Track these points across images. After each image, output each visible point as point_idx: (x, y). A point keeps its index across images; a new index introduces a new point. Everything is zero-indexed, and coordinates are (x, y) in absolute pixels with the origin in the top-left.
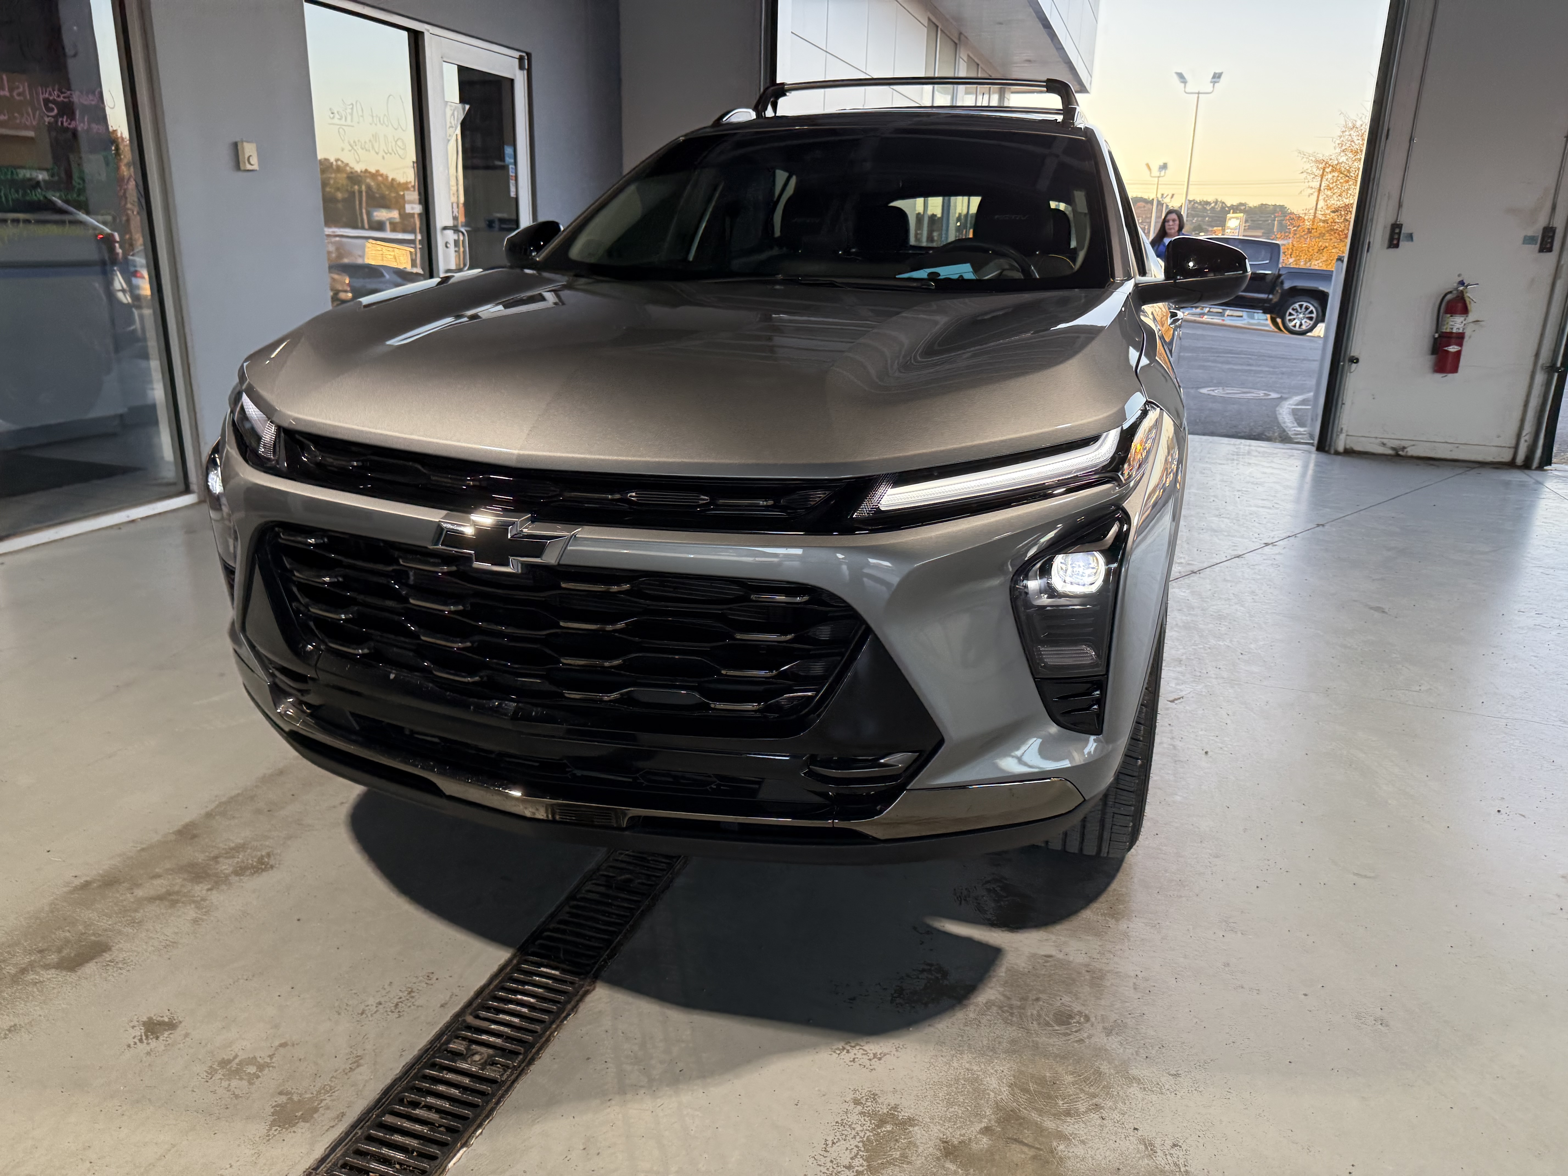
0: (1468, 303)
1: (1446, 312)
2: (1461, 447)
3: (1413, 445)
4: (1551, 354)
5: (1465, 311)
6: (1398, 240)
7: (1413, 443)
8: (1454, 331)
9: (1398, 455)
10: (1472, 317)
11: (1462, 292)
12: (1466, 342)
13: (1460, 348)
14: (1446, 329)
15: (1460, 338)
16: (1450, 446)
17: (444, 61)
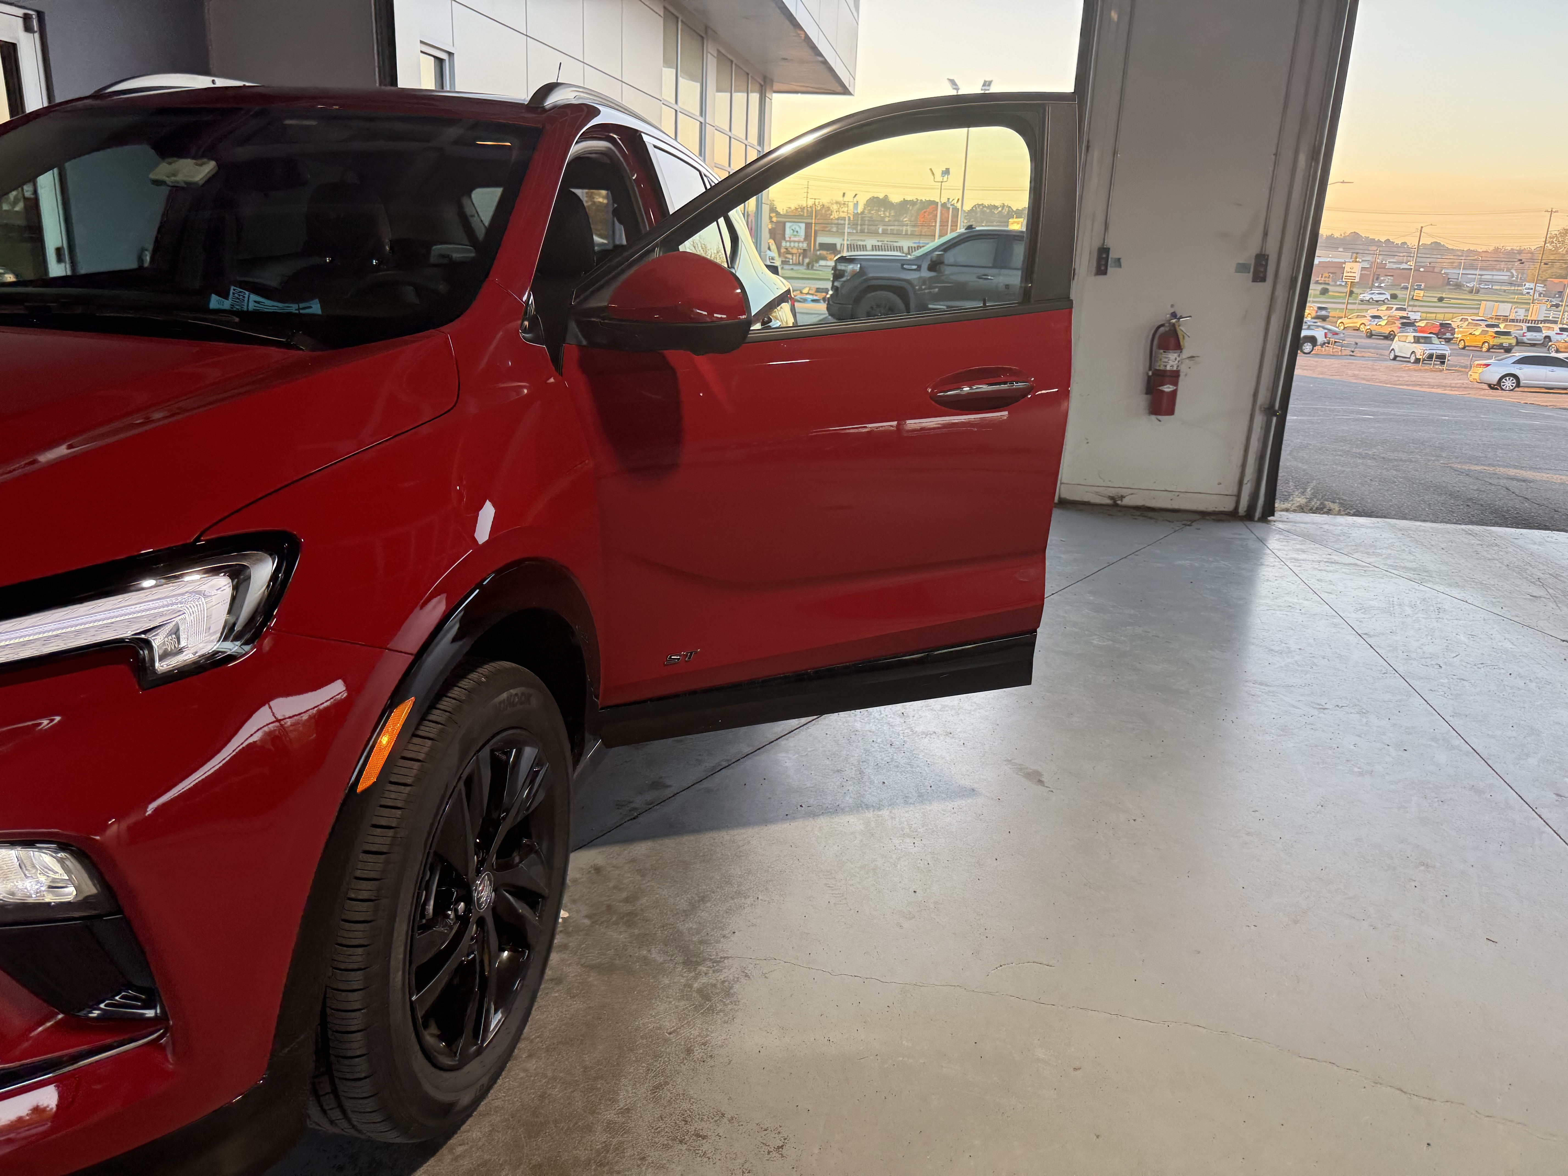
0: (1181, 337)
1: (1159, 347)
2: (1182, 495)
3: (1132, 494)
4: (1269, 394)
5: (1178, 347)
6: (1107, 265)
7: (1130, 491)
8: (1168, 368)
9: (1115, 505)
10: (1186, 353)
11: (1174, 325)
12: (1181, 381)
13: (1175, 388)
14: (1159, 366)
15: (1174, 377)
16: (1170, 495)
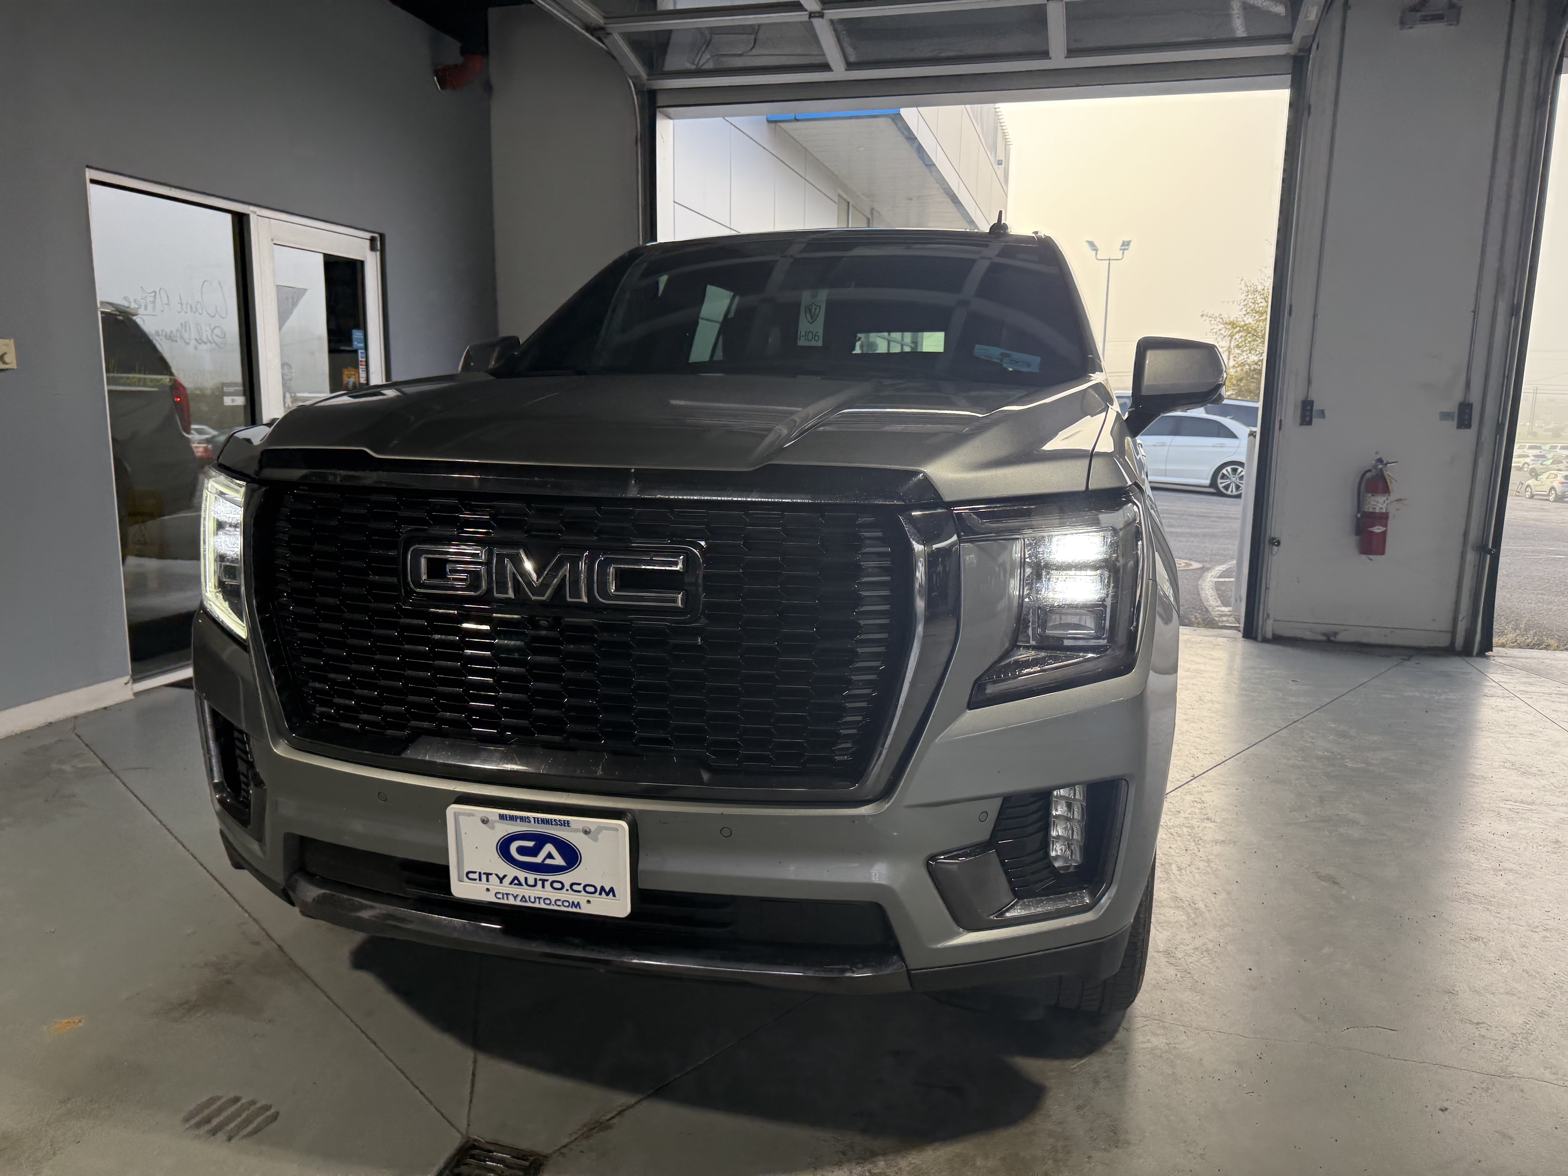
0: (1388, 481)
1: (1368, 491)
2: (1393, 632)
3: (1345, 630)
4: (1481, 532)
5: (1386, 490)
6: (1311, 417)
7: (1345, 628)
8: (1377, 510)
9: (1329, 641)
10: (1394, 496)
11: (1381, 469)
12: (1390, 522)
13: (1385, 529)
14: (1368, 509)
15: (1383, 518)
17: (275, 244)
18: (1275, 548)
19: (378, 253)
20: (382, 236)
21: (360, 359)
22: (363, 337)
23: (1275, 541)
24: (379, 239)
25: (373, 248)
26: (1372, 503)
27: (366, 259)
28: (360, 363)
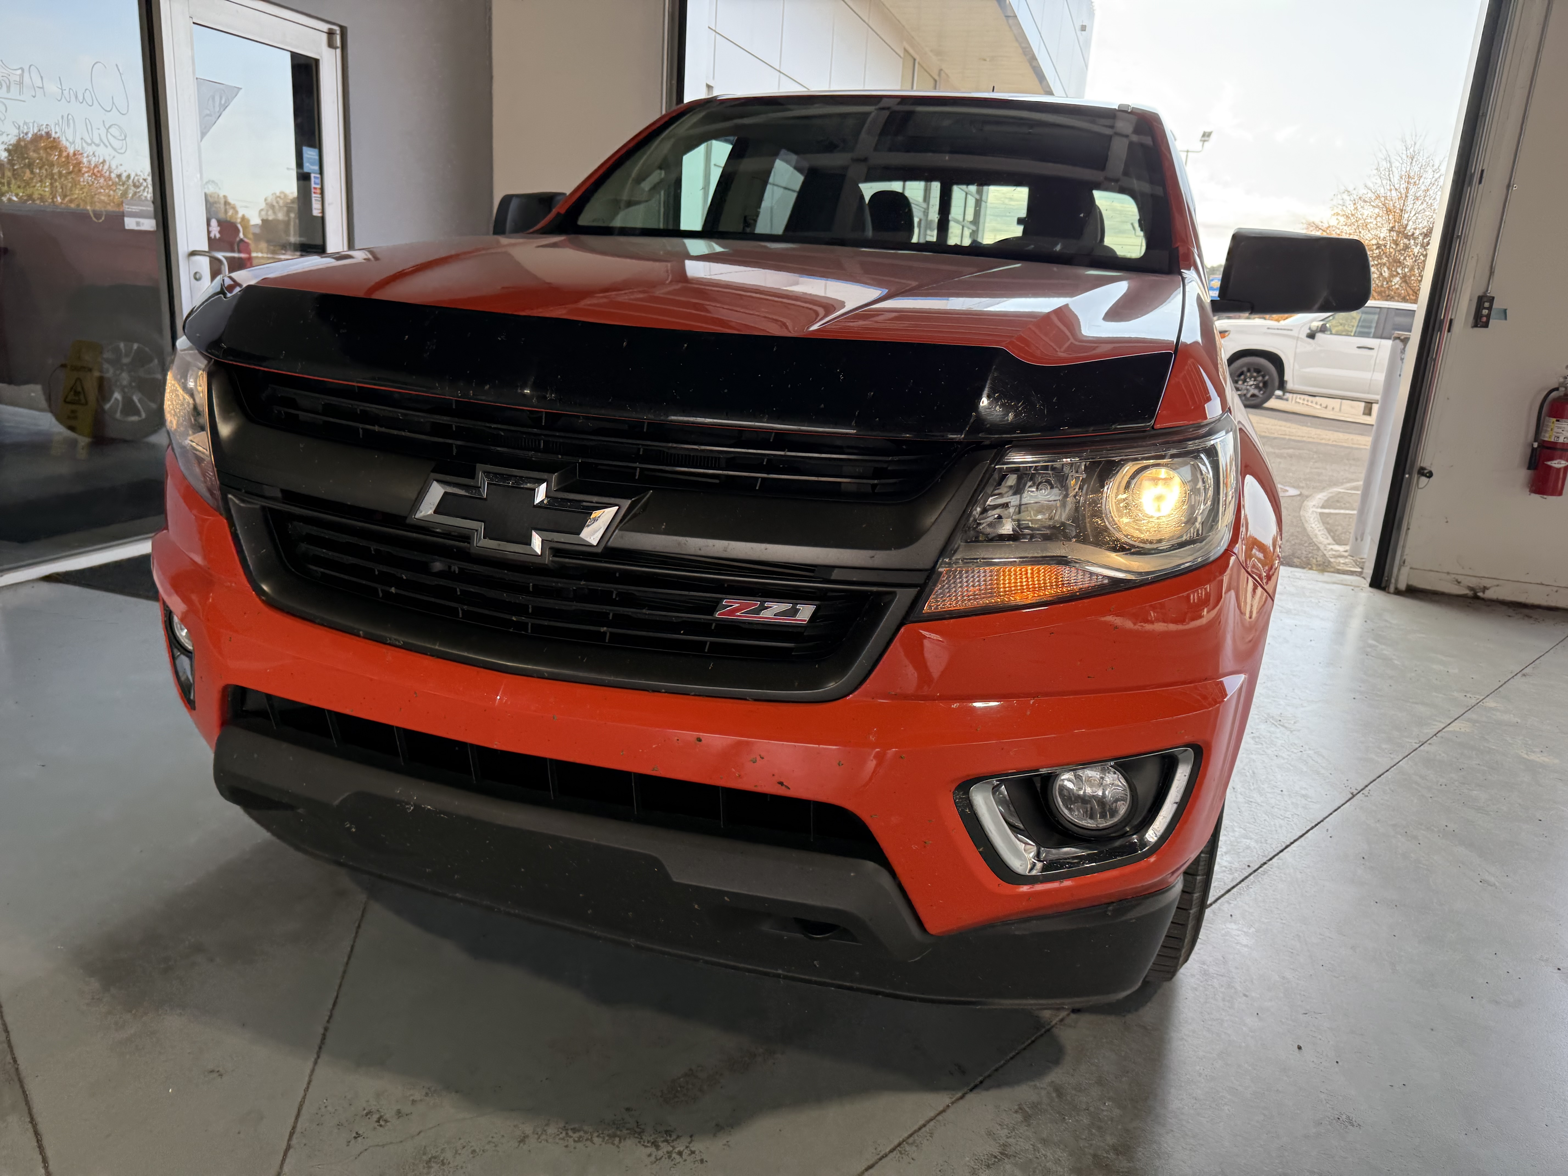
1: (1550, 415)
2: (1562, 591)
3: (1497, 586)
6: (1488, 317)
7: (1495, 582)
8: (1561, 440)
9: (1476, 597)
14: (1550, 437)
17: (194, 23)
18: (1424, 480)
19: (339, 51)
20: (343, 30)
21: (313, 185)
22: (317, 158)
23: (1426, 471)
24: (338, 32)
25: (331, 44)
26: (1556, 430)
27: (321, 57)
28: (313, 190)
